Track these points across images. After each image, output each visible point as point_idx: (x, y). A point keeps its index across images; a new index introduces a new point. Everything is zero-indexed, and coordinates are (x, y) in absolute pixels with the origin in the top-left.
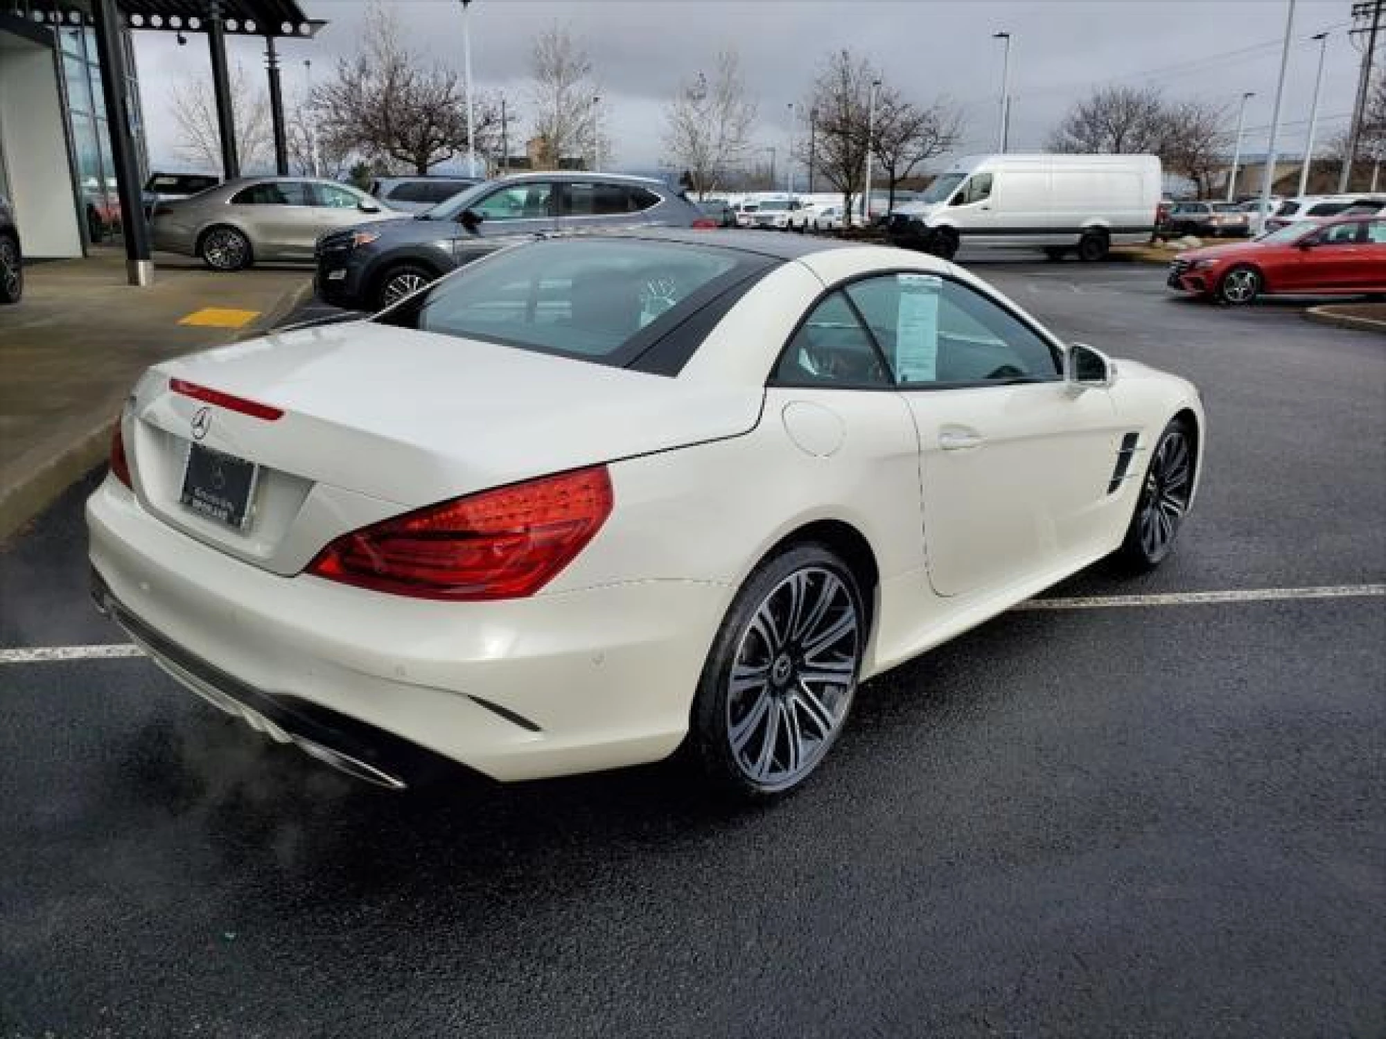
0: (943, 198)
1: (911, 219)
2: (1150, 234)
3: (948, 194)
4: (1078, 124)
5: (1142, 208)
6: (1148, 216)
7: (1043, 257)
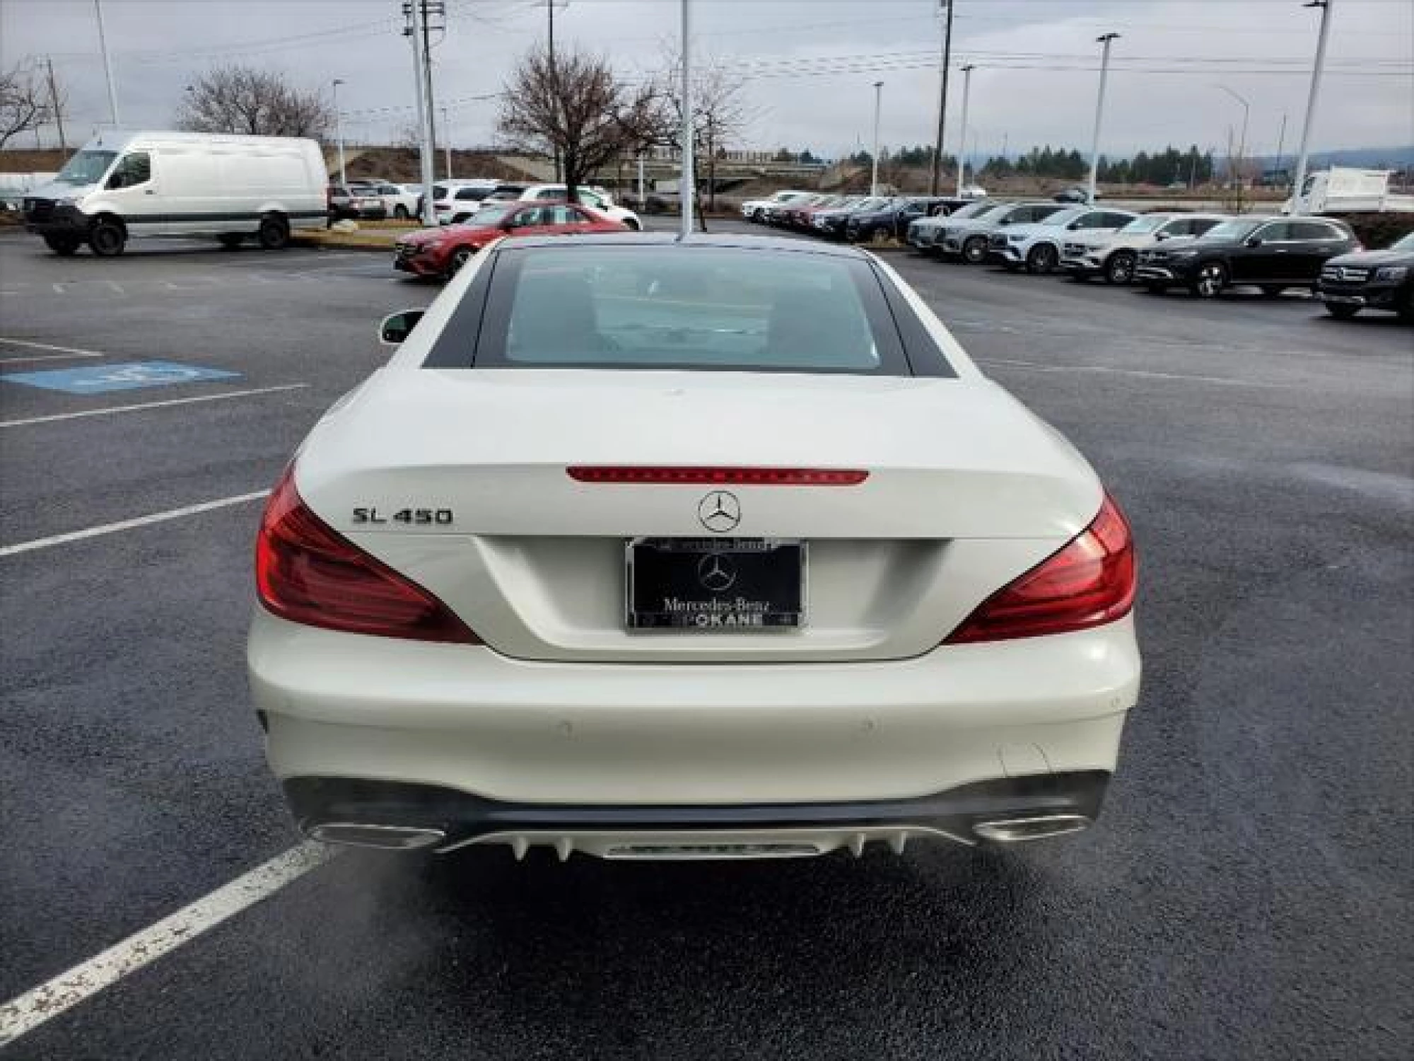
0: (96, 181)
1: (58, 204)
2: (325, 218)
3: (101, 175)
4: (204, 102)
5: (313, 192)
6: (320, 200)
7: (218, 245)
